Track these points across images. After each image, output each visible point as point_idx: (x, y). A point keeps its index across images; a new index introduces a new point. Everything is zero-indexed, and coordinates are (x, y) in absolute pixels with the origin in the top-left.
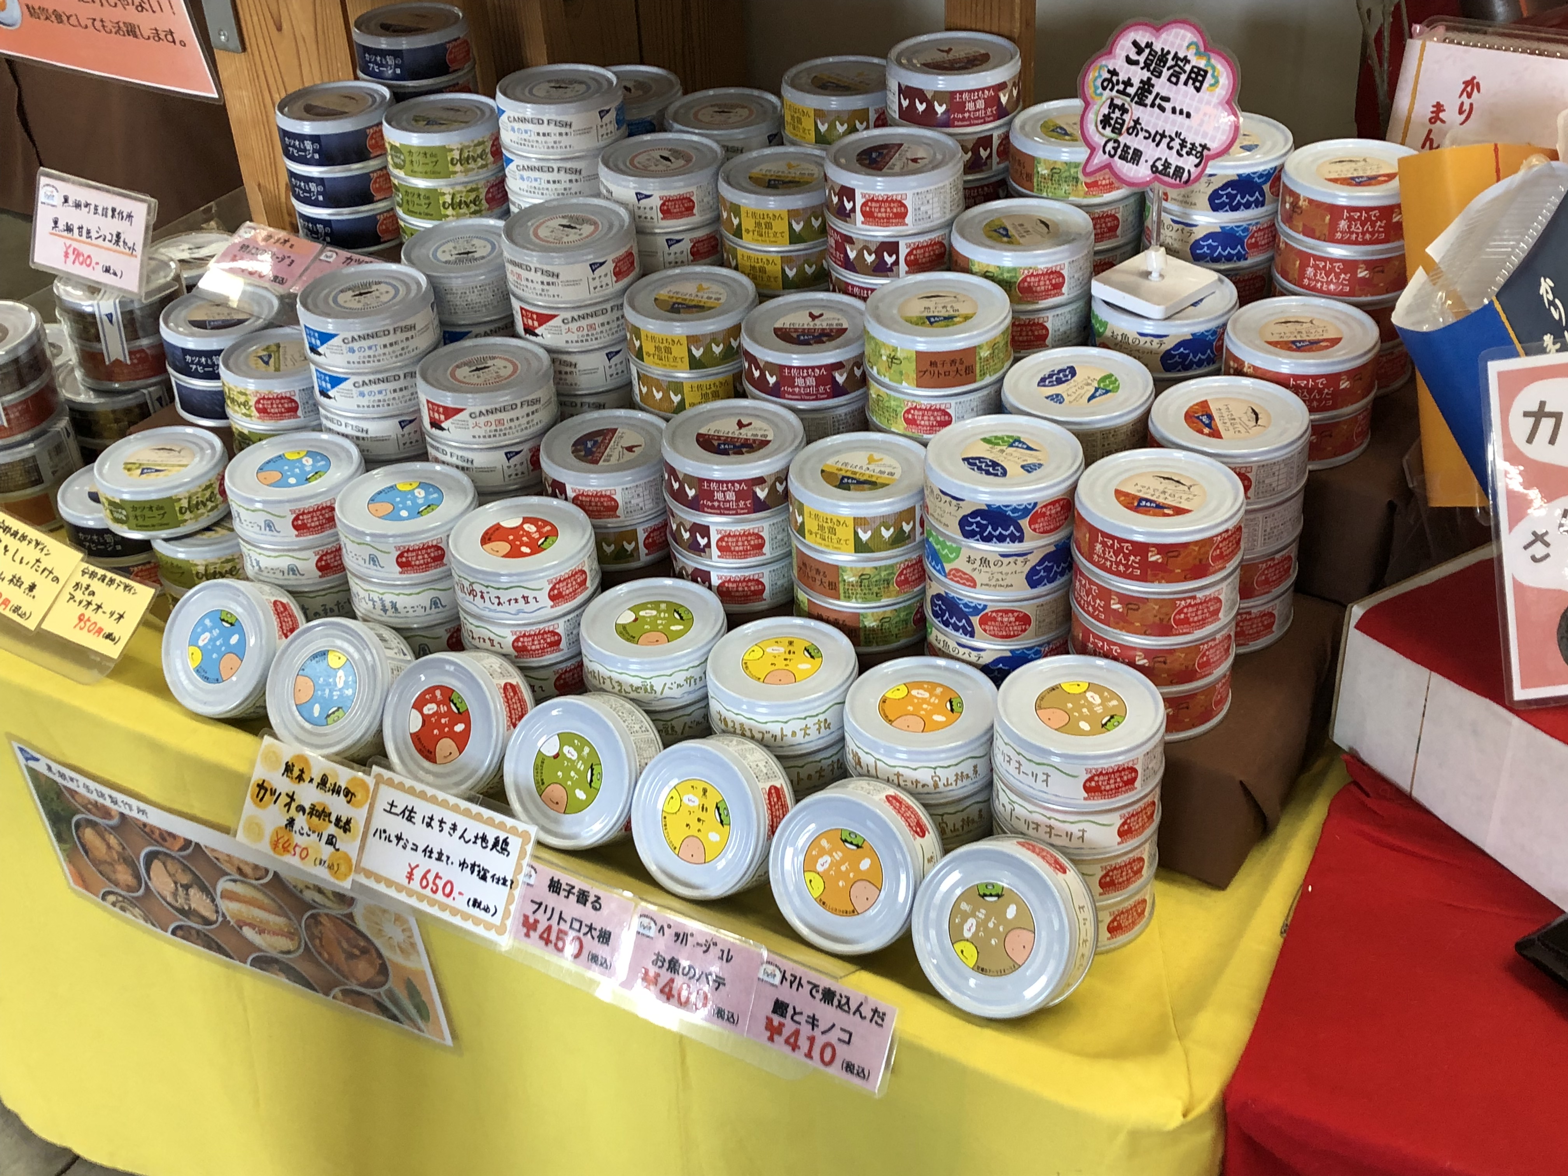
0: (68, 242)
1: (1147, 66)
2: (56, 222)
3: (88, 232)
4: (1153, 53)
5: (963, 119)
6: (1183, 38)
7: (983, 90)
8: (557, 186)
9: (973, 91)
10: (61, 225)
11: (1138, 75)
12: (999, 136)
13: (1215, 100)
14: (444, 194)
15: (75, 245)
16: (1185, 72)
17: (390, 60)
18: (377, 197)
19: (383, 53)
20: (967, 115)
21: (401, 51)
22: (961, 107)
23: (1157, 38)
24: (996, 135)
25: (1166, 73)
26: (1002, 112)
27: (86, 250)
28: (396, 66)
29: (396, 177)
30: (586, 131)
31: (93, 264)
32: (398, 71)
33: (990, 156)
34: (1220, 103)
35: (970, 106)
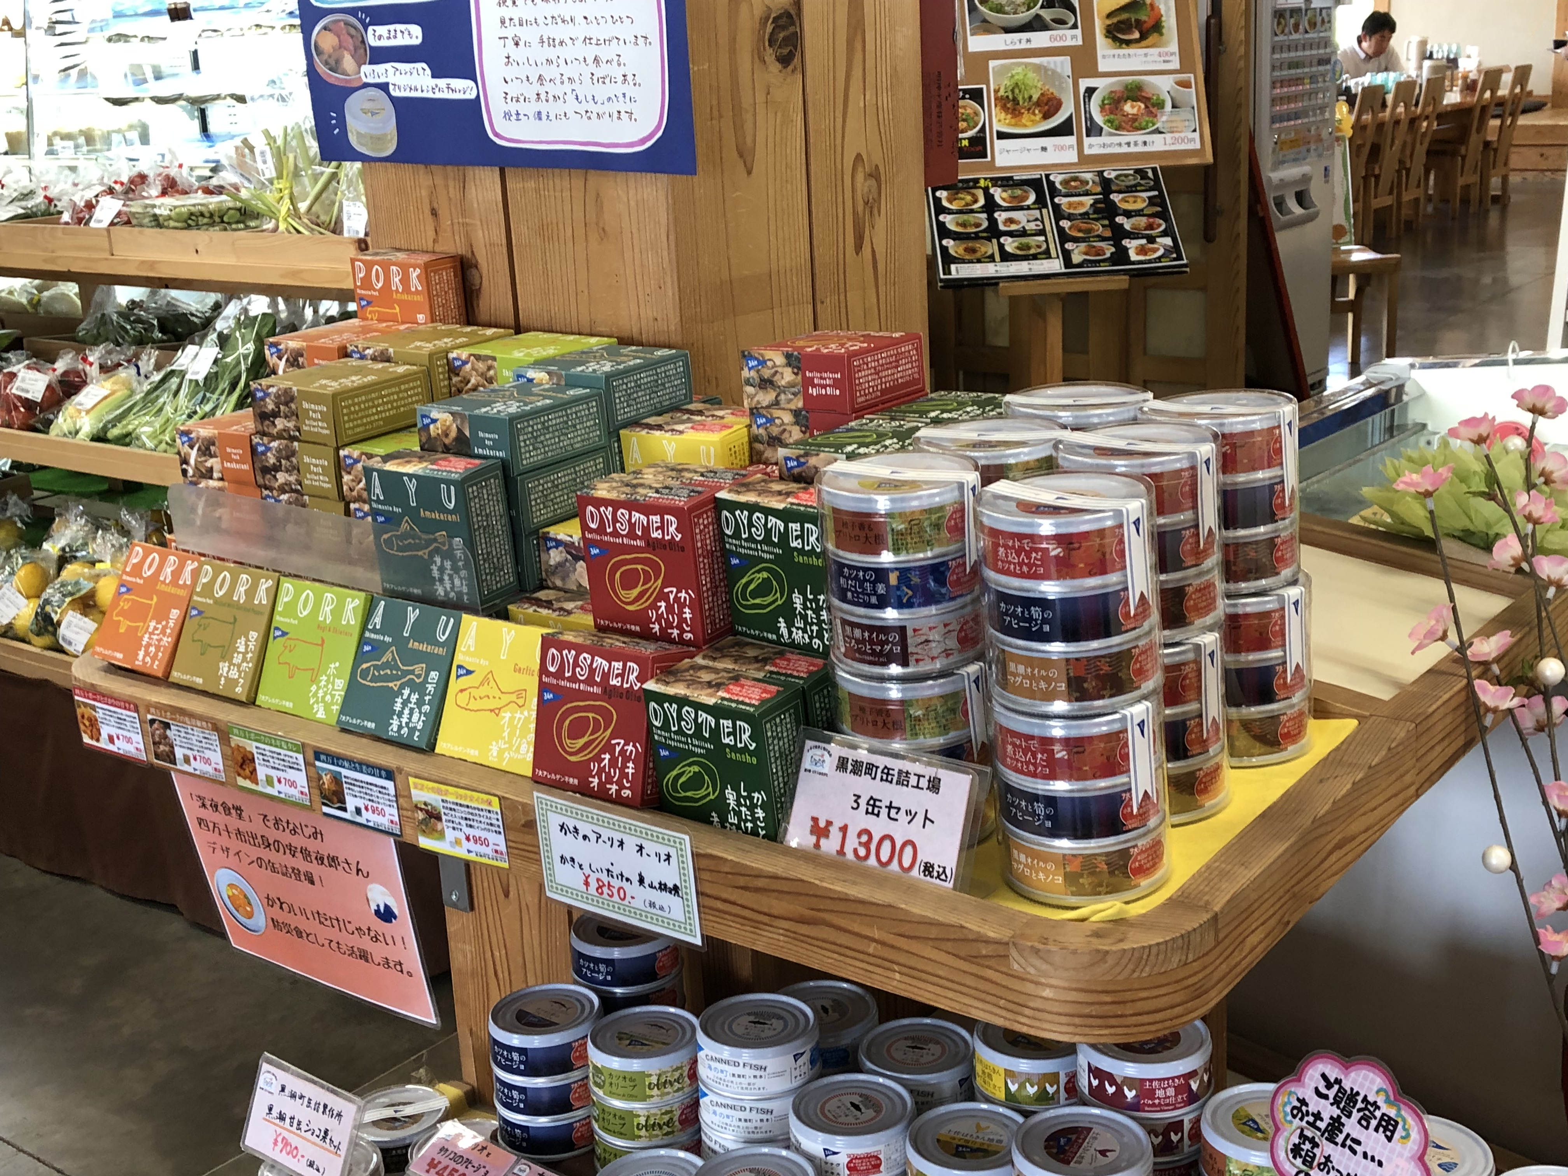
0: (279, 1130)
1: (1336, 1102)
2: (270, 1109)
3: (299, 1123)
4: (1341, 1090)
5: (1154, 1105)
6: (1372, 1082)
7: (1173, 1078)
8: (748, 1124)
9: (1164, 1079)
10: (275, 1113)
11: (1329, 1111)
12: (1190, 1121)
13: (1407, 1154)
14: (639, 1116)
15: (285, 1134)
16: (1375, 1118)
17: (602, 967)
18: (576, 1104)
19: (597, 961)
20: (1157, 1101)
21: (613, 960)
22: (1151, 1093)
23: (1346, 1075)
24: (1186, 1120)
25: (1356, 1115)
26: (1192, 1098)
27: (294, 1140)
28: (608, 973)
29: (595, 1094)
30: (780, 1074)
31: (299, 1156)
32: (609, 978)
33: (1182, 1139)
34: (1412, 1158)
35: (1160, 1093)
